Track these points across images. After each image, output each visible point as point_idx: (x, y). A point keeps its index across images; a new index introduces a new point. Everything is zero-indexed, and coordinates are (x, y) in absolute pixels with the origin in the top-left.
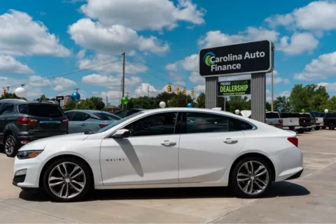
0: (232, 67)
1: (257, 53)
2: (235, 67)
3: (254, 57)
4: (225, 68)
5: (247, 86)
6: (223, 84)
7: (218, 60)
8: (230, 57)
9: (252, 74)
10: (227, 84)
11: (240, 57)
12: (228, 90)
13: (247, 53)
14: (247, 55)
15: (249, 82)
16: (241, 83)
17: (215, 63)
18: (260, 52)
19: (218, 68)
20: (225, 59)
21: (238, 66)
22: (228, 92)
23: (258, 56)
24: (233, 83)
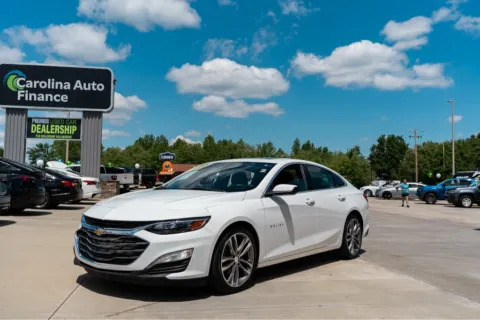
0: (54, 98)
1: (94, 84)
2: (58, 98)
3: (89, 88)
4: (42, 98)
5: (74, 128)
6: (36, 121)
7: (30, 84)
8: (51, 84)
9: (84, 112)
10: (43, 121)
11: (68, 86)
12: (43, 130)
13: (78, 82)
14: (78, 85)
15: (78, 122)
16: (65, 122)
17: (25, 89)
18: (97, 83)
19: (29, 97)
20: (43, 85)
21: (64, 98)
22: (43, 133)
23: (94, 89)
24: (52, 121)
